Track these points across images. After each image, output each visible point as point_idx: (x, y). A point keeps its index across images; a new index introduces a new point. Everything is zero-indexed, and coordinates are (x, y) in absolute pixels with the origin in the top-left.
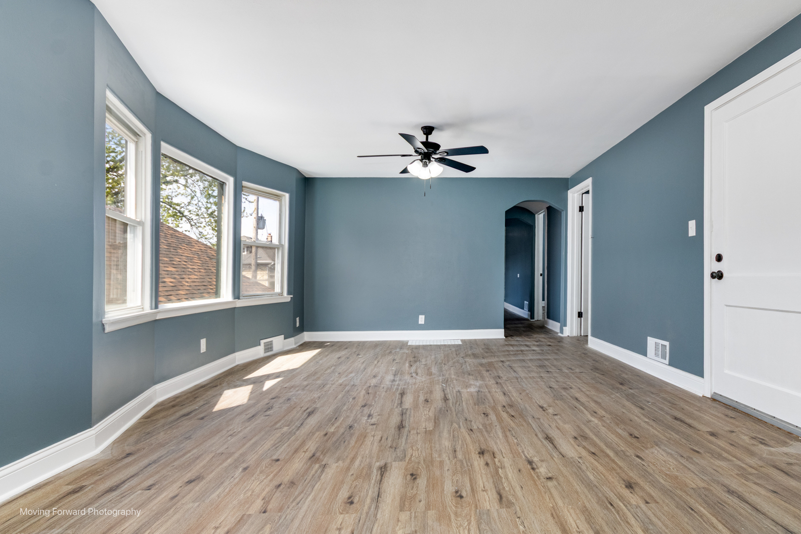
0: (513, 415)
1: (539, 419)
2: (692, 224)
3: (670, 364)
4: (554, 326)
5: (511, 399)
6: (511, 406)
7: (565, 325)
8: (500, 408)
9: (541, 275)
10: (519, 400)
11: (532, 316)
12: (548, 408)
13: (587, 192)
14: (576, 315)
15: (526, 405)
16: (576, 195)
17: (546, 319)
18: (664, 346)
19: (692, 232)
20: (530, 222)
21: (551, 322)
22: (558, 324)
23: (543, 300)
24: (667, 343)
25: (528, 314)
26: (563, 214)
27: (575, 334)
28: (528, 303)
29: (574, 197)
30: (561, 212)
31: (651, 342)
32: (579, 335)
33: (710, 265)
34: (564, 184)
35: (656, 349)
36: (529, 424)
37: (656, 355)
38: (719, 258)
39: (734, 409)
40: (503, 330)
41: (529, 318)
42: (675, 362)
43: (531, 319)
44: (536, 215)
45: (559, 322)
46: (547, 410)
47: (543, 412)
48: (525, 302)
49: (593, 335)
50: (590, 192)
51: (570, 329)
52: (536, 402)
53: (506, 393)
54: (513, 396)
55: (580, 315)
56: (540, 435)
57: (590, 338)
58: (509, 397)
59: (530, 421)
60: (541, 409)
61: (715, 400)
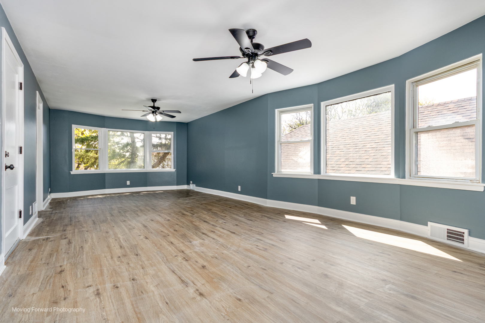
0: (162, 233)
1: (149, 233)
5: (166, 240)
6: (164, 236)
8: (170, 234)
10: (160, 240)
12: (143, 238)
15: (156, 238)
36: (154, 230)
46: (144, 237)
47: (146, 236)
52: (150, 241)
53: (171, 243)
54: (166, 242)
56: (149, 227)
58: (168, 241)
59: (153, 231)
60: (147, 237)
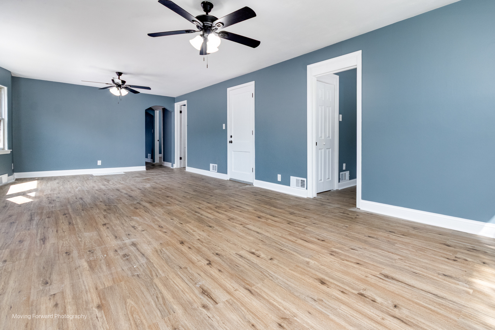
2: (224, 125)
3: (218, 172)
4: (168, 164)
7: (174, 163)
9: (158, 141)
11: (154, 161)
13: (185, 105)
14: (179, 158)
16: (178, 105)
17: (163, 161)
18: (216, 166)
19: (224, 128)
20: (152, 114)
21: (165, 162)
22: (171, 164)
23: (160, 153)
24: (216, 165)
25: (151, 160)
26: (172, 113)
27: (179, 167)
28: (150, 155)
29: (177, 106)
30: (171, 113)
31: (211, 165)
32: (180, 167)
33: (229, 139)
34: (173, 100)
35: (213, 167)
37: (213, 170)
38: (231, 137)
39: (235, 181)
40: (145, 167)
41: (152, 162)
42: (219, 171)
43: (153, 162)
44: (155, 111)
45: (171, 162)
48: (149, 154)
49: (188, 166)
50: (186, 105)
51: (177, 165)
55: (181, 158)
57: (187, 167)
61: (231, 180)
